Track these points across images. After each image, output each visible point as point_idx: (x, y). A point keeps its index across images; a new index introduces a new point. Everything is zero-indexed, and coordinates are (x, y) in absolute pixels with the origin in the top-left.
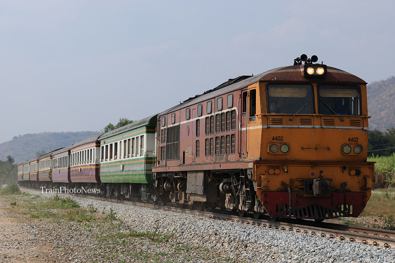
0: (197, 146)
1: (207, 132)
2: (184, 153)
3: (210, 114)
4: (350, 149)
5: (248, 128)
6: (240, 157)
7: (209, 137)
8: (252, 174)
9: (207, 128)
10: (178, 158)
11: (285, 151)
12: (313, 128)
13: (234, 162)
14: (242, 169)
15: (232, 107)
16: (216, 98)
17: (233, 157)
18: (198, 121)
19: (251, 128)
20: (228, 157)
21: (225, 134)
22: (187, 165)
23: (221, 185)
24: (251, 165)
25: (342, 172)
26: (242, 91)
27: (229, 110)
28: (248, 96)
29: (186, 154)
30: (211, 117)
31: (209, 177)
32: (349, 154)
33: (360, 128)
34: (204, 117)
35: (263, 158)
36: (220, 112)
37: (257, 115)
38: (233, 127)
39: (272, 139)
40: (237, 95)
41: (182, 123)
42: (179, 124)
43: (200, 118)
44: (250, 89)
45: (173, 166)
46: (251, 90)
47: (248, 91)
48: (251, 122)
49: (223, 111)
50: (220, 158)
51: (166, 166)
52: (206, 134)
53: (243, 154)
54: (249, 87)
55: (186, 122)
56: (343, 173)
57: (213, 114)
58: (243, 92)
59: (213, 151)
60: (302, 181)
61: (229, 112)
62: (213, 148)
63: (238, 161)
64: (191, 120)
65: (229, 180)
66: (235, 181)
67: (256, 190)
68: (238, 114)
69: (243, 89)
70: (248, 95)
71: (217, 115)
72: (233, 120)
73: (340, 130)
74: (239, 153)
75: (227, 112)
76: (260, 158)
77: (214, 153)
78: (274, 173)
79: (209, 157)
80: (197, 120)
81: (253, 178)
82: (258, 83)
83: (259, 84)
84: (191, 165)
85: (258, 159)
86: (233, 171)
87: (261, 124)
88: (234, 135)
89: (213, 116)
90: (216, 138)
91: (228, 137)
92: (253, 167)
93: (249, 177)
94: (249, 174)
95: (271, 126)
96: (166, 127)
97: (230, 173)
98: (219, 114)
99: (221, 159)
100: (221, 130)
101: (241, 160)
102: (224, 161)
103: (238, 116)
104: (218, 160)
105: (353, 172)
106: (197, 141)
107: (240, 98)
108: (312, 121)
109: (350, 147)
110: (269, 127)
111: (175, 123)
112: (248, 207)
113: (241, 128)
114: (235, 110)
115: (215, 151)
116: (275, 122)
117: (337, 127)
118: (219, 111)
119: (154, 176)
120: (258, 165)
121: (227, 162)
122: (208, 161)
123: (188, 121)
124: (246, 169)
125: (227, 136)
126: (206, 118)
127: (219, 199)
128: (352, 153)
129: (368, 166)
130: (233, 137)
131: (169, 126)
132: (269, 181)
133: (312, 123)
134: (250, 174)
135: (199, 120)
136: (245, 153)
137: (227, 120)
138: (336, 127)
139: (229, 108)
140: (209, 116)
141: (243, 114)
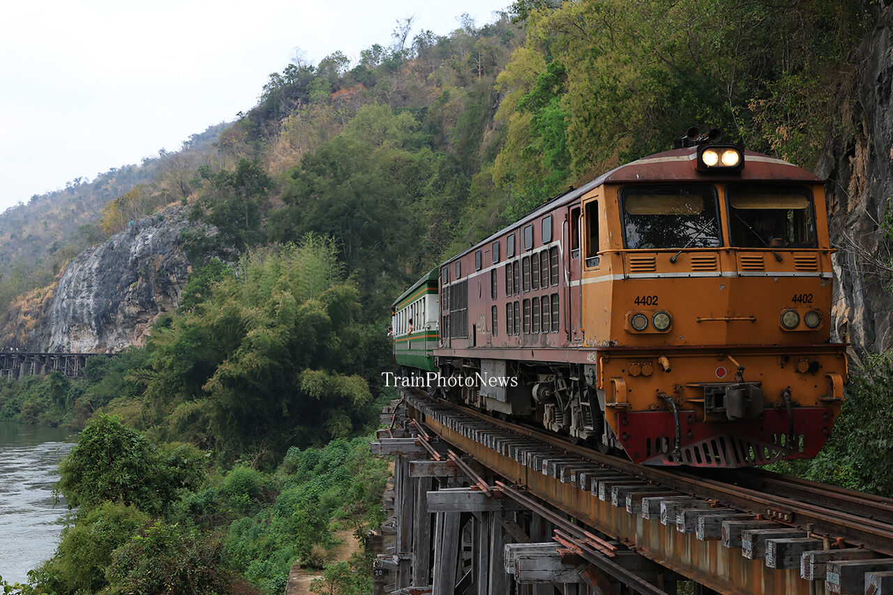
0: (494, 317)
1: (509, 291)
2: (474, 326)
3: (512, 257)
4: (796, 319)
5: (583, 280)
6: (570, 339)
7: (512, 300)
8: (594, 377)
9: (509, 284)
10: (466, 334)
11: (662, 328)
12: (720, 276)
13: (557, 349)
14: (573, 364)
15: (551, 241)
16: (522, 228)
17: (555, 339)
18: (494, 272)
19: (590, 281)
20: (546, 339)
21: (539, 293)
22: (480, 349)
23: (536, 388)
24: (591, 358)
25: (780, 366)
26: (569, 208)
27: (546, 247)
28: (583, 215)
29: (477, 330)
30: (515, 262)
31: (516, 371)
32: (794, 330)
33: (817, 274)
34: (503, 264)
35: (616, 343)
36: (530, 254)
37: (602, 254)
38: (553, 280)
39: (635, 302)
40: (560, 215)
41: (470, 276)
42: (466, 278)
43: (497, 266)
44: (586, 202)
45: (460, 349)
46: (587, 204)
47: (582, 206)
48: (590, 268)
49: (535, 251)
50: (533, 339)
51: (450, 347)
52: (507, 294)
53: (575, 333)
54: (583, 198)
55: (475, 274)
56: (782, 368)
57: (517, 258)
58: (571, 208)
59: (520, 326)
60: (701, 388)
61: (545, 251)
62: (520, 320)
63: (565, 347)
64: (484, 271)
65: (550, 379)
66: (562, 382)
67: (603, 408)
68: (564, 254)
69: (572, 203)
70: (582, 213)
71: (524, 258)
72: (553, 266)
73: (776, 279)
74: (566, 331)
75: (542, 252)
76: (611, 343)
77: (522, 329)
78: (641, 373)
79: (513, 337)
80: (492, 271)
81: (597, 383)
82: (602, 186)
83: (605, 188)
84: (484, 348)
85: (606, 344)
86: (556, 366)
87: (611, 272)
88: (557, 294)
89: (517, 261)
90: (524, 301)
91: (545, 300)
92: (595, 362)
93: (589, 381)
94: (588, 376)
95: (632, 275)
96: (448, 284)
97: (551, 368)
98: (528, 257)
99: (534, 341)
100: (533, 287)
101: (571, 345)
102: (539, 345)
103: (563, 257)
104: (529, 342)
105: (804, 366)
106: (493, 307)
107: (566, 221)
108: (718, 263)
109: (798, 315)
110: (628, 278)
111: (460, 278)
112: (587, 433)
113: (570, 281)
114: (556, 247)
115: (524, 325)
116: (639, 266)
117: (770, 274)
118: (527, 251)
119: (436, 362)
120: (607, 357)
121: (545, 347)
122: (512, 343)
123: (479, 273)
124: (582, 365)
125: (542, 297)
126: (507, 265)
127: (535, 409)
128: (802, 327)
129: (832, 353)
130: (554, 298)
131: (453, 283)
132: (630, 391)
133: (718, 267)
134: (591, 375)
135: (495, 269)
136: (579, 333)
137: (543, 267)
138: (767, 273)
139: (545, 244)
140: (512, 261)
141: (572, 252)
